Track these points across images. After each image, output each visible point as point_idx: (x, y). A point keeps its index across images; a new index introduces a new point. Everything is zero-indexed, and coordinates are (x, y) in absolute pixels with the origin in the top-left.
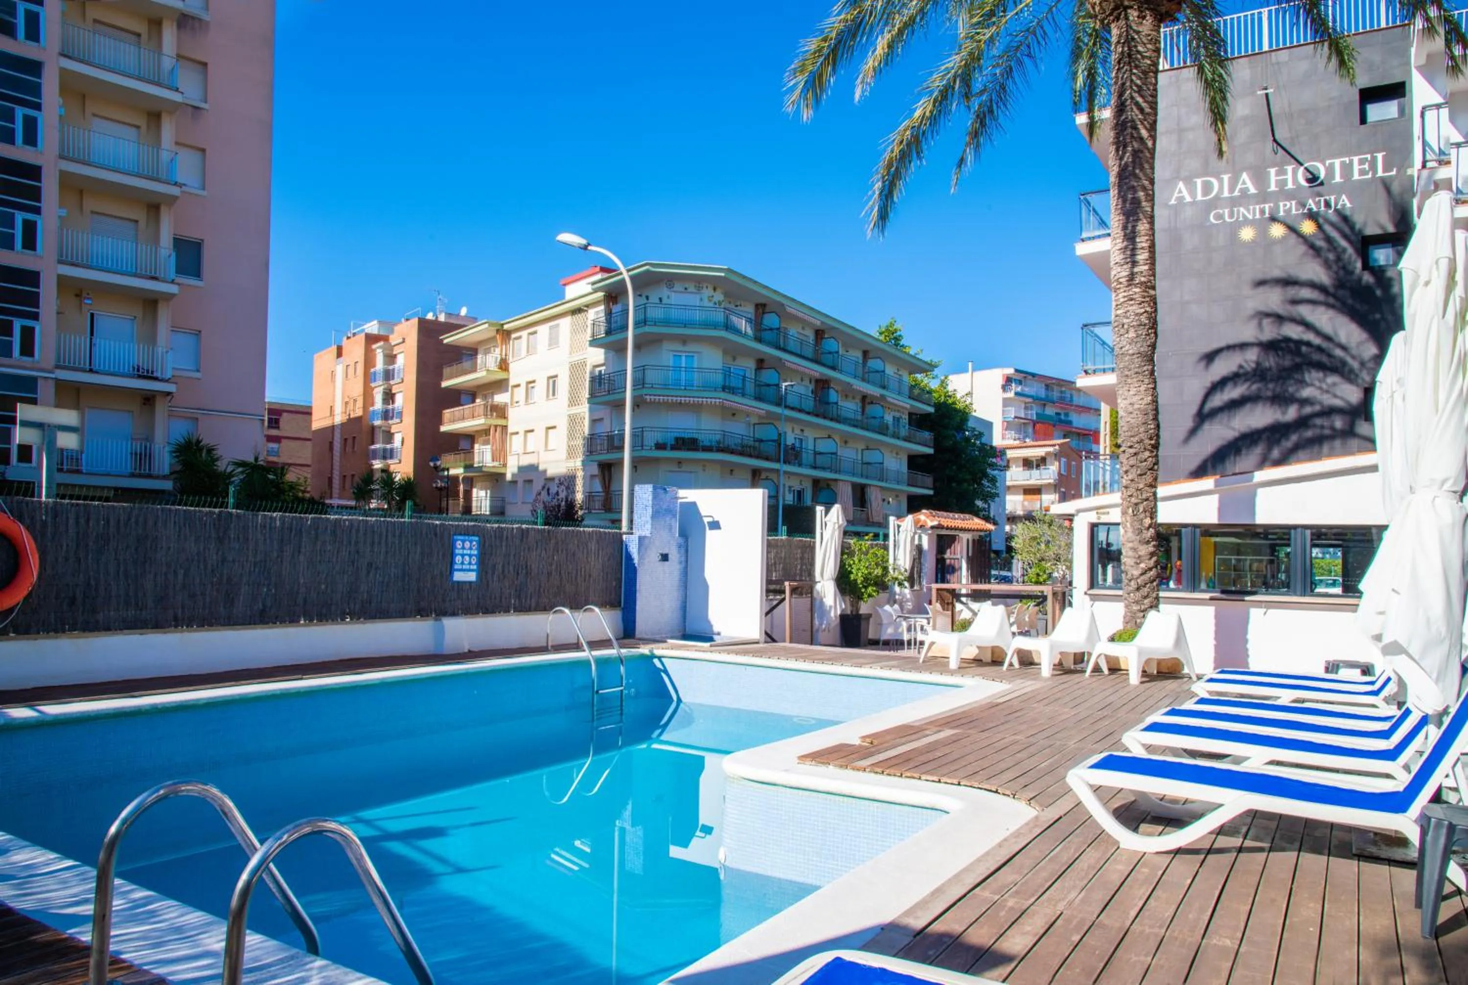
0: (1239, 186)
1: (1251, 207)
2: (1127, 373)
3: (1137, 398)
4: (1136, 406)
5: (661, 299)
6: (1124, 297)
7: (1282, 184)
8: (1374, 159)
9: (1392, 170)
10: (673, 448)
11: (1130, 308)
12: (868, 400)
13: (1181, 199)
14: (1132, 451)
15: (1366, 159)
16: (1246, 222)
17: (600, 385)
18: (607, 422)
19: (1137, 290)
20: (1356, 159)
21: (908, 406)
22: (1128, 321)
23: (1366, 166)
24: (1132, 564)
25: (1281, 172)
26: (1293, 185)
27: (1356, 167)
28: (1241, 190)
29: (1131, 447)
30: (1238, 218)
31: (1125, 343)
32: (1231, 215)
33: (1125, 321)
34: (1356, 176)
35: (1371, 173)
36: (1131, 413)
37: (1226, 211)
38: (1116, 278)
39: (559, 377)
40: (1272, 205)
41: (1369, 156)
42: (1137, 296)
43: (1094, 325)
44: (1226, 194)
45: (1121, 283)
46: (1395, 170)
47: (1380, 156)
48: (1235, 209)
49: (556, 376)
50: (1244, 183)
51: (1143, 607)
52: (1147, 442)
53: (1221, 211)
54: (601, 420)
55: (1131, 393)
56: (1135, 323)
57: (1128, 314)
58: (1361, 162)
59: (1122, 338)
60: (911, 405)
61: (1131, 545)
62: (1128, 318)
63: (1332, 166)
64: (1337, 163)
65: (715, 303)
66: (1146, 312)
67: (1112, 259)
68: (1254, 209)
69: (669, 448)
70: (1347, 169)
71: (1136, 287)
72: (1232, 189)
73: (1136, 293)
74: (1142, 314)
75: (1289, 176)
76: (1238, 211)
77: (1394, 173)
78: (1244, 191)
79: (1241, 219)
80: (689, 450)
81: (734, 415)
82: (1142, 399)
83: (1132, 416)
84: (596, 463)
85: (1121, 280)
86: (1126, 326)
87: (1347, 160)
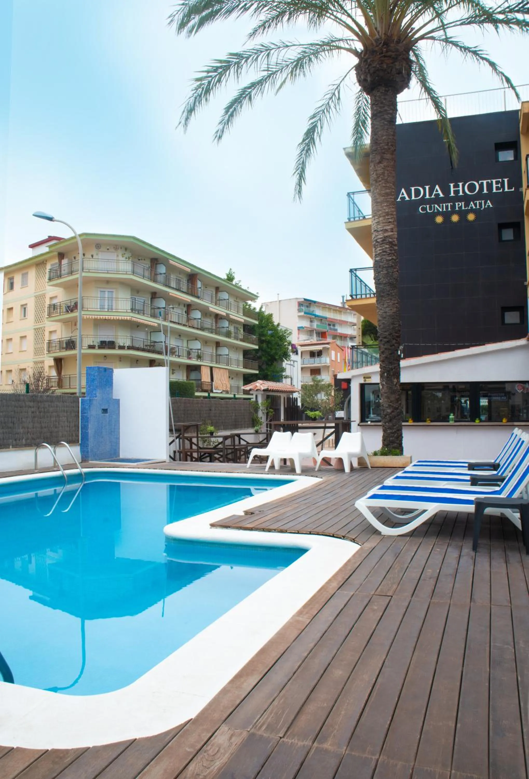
0: (434, 193)
1: (441, 205)
2: (382, 294)
3: (388, 309)
4: (388, 314)
5: (92, 256)
6: (380, 250)
7: (456, 192)
8: (503, 182)
9: (512, 189)
10: (100, 347)
11: (384, 257)
12: (219, 317)
13: (403, 198)
14: (385, 340)
15: (499, 181)
16: (439, 213)
17: (54, 309)
18: (59, 333)
19: (387, 246)
20: (494, 181)
21: (243, 321)
22: (382, 264)
23: (499, 185)
24: (387, 406)
25: (456, 186)
26: (463, 193)
27: (494, 186)
28: (435, 195)
29: (385, 338)
30: (434, 210)
31: (381, 277)
32: (430, 209)
33: (381, 264)
34: (494, 191)
35: (502, 189)
36: (385, 318)
37: (428, 206)
38: (375, 239)
39: (28, 306)
40: (452, 204)
41: (500, 180)
42: (387, 249)
43: (356, 270)
44: (427, 197)
45: (378, 242)
46: (513, 188)
47: (506, 180)
48: (433, 205)
49: (26, 304)
50: (437, 191)
51: (393, 431)
52: (394, 334)
53: (425, 206)
54: (55, 331)
55: (385, 306)
56: (386, 266)
57: (383, 260)
58: (497, 183)
59: (380, 274)
60: (245, 320)
61: (386, 395)
62: (382, 262)
63: (482, 183)
64: (485, 182)
65: (126, 258)
66: (392, 259)
67: (372, 228)
68: (443, 206)
69: (97, 348)
70: (490, 186)
71: (387, 245)
72: (430, 194)
73: (386, 248)
74: (390, 260)
75: (461, 188)
76: (434, 206)
77: (513, 190)
78: (437, 195)
79: (436, 211)
80: (109, 348)
81: (138, 326)
82: (391, 310)
83: (385, 319)
84: (52, 359)
85: (378, 240)
86: (381, 267)
87: (489, 181)
